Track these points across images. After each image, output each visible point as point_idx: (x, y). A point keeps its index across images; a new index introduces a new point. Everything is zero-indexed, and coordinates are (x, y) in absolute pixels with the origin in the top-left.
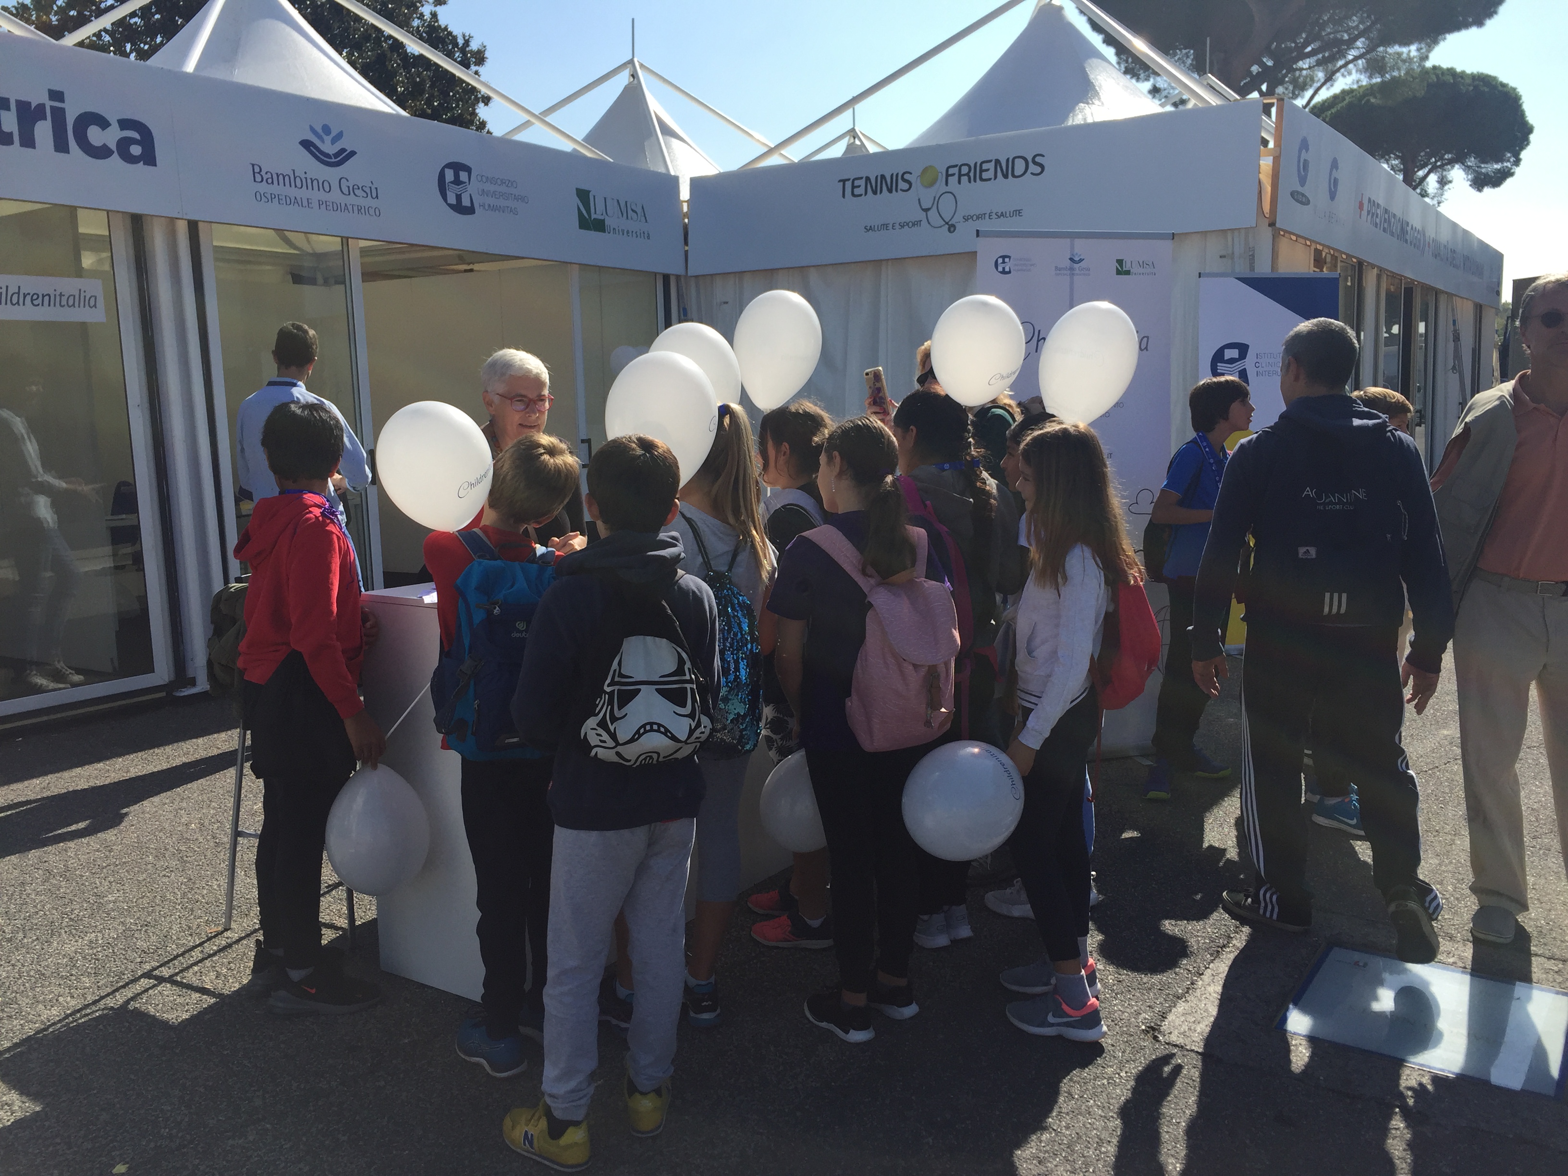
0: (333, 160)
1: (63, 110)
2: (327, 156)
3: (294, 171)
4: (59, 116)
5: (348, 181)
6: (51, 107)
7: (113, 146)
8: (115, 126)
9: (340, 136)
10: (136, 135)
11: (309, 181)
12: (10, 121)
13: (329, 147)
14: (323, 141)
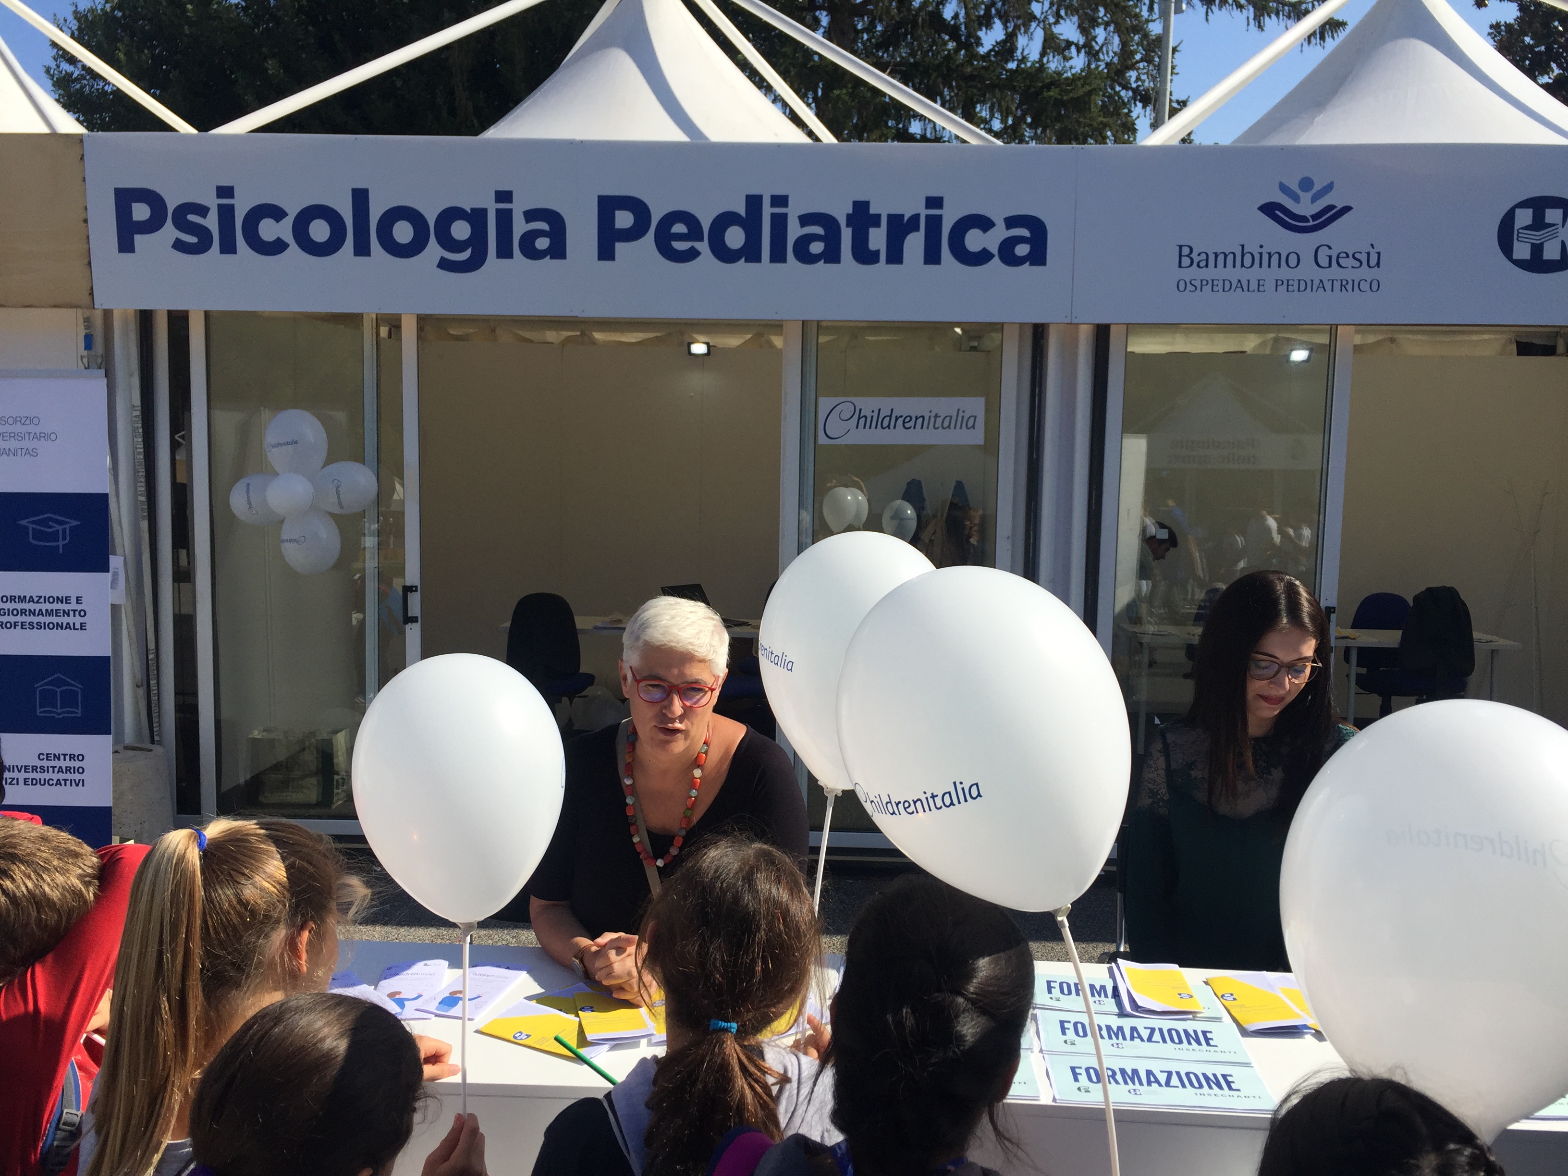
0: (1311, 223)
1: (940, 217)
2: (1304, 219)
3: (1243, 246)
4: (934, 224)
5: (1330, 248)
6: (927, 216)
7: (994, 250)
8: (1000, 224)
9: (1329, 188)
10: (1025, 233)
11: (1266, 257)
12: (877, 239)
13: (1306, 207)
14: (1296, 199)
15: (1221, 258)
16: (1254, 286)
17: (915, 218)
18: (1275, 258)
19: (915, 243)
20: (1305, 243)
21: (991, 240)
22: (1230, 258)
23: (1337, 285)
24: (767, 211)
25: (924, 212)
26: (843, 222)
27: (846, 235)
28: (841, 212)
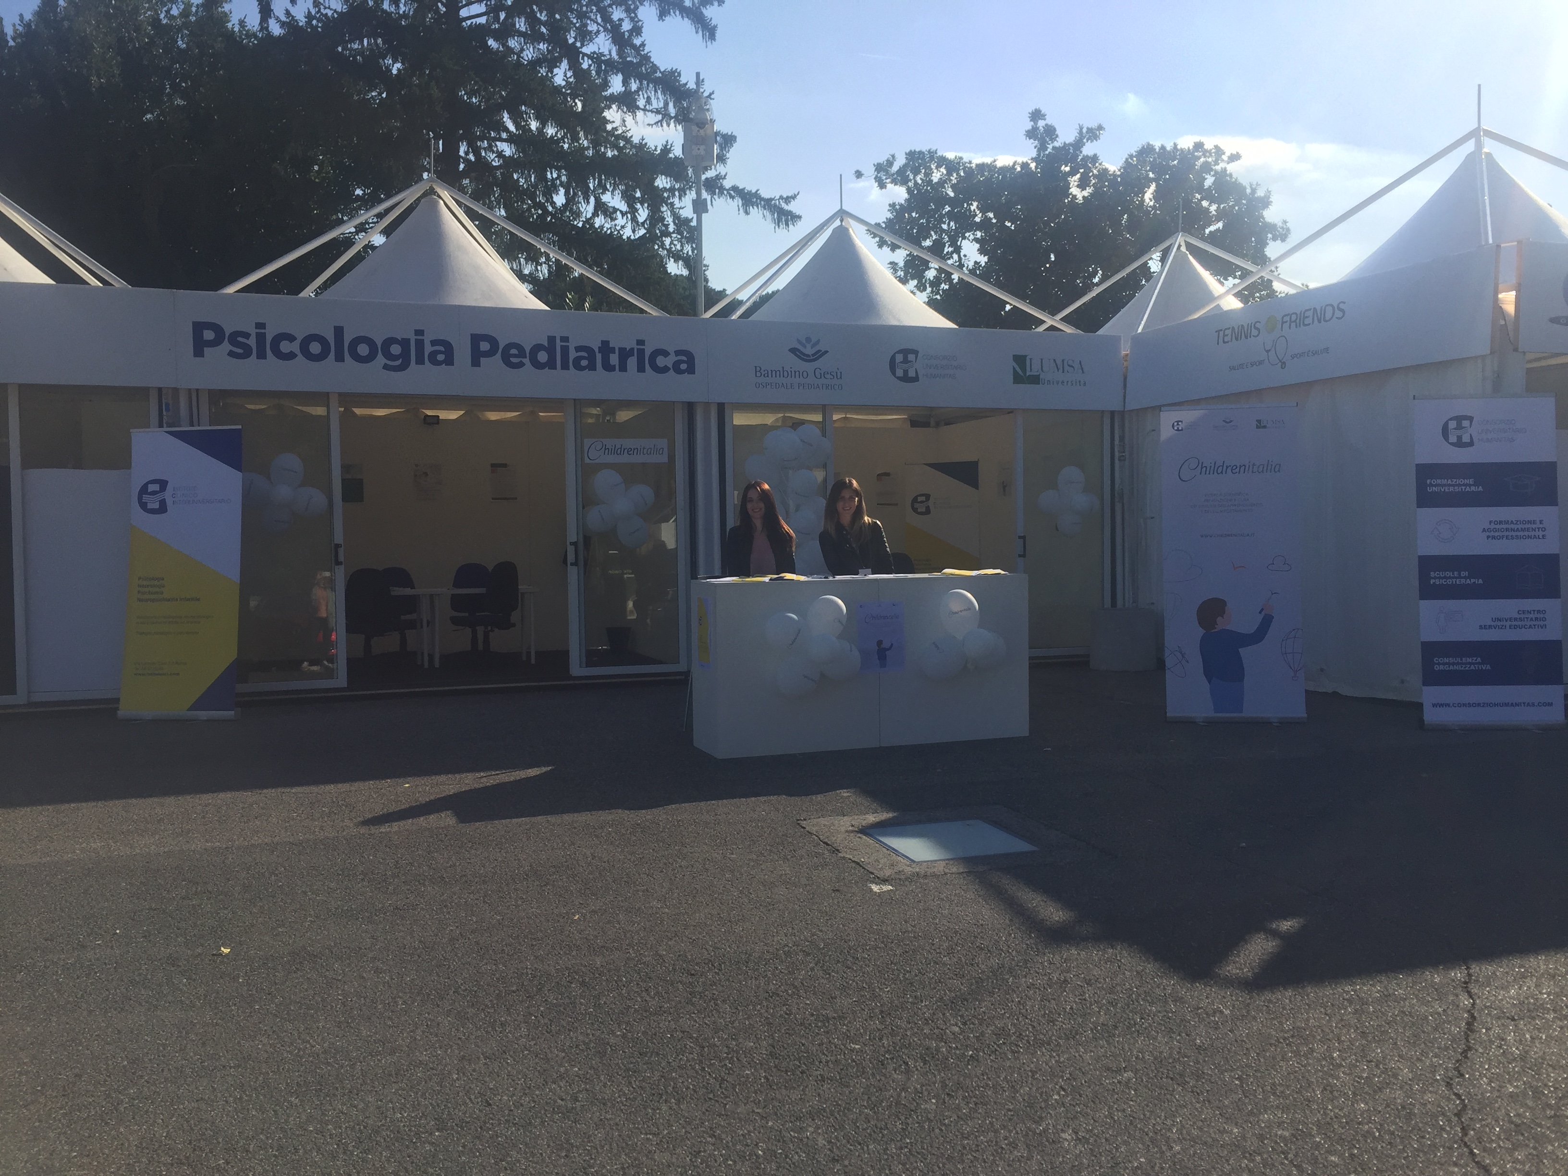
0: (812, 358)
1: (644, 350)
2: (808, 356)
3: (783, 367)
4: (641, 352)
5: (820, 369)
6: (637, 349)
7: (670, 366)
8: (673, 354)
9: (818, 342)
10: (685, 358)
11: (793, 373)
12: (614, 359)
13: (809, 351)
14: (805, 347)
15: (774, 372)
16: (789, 386)
17: (632, 349)
18: (797, 373)
19: (632, 362)
20: (809, 367)
21: (669, 361)
22: (778, 372)
23: (824, 386)
24: (559, 344)
25: (636, 347)
26: (597, 350)
27: (599, 357)
28: (596, 345)
